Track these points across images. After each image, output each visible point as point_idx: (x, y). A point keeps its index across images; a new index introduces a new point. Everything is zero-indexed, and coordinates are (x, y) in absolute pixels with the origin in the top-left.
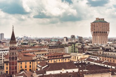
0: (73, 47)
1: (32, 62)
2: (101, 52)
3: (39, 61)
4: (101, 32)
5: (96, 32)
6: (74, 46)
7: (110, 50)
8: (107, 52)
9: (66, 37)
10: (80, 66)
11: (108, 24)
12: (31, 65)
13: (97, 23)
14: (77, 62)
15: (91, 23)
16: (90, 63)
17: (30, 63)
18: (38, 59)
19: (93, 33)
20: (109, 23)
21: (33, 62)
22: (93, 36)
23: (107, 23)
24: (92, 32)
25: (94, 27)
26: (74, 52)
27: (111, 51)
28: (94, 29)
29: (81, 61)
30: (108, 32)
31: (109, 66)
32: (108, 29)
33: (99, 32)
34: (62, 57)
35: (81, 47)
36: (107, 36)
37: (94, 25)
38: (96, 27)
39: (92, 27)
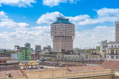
0: (25, 54)
2: (60, 55)
4: (64, 36)
5: (58, 36)
7: (71, 52)
8: (67, 55)
11: (74, 26)
13: (59, 24)
14: (25, 67)
16: (43, 67)
22: (53, 41)
23: (72, 24)
24: (53, 37)
25: (55, 29)
27: (73, 54)
28: (55, 33)
29: (32, 65)
30: (73, 37)
32: (74, 33)
33: (61, 36)
34: (5, 63)
35: (35, 54)
36: (72, 42)
37: (55, 27)
38: (58, 29)
39: (53, 29)
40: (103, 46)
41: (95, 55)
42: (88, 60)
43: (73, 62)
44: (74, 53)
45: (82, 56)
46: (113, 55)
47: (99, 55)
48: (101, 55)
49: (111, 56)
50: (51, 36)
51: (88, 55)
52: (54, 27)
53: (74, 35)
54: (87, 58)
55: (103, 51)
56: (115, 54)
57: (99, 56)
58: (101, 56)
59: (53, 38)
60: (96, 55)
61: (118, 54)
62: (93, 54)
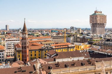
1: (40, 51)
3: (47, 50)
4: (99, 24)
5: (95, 24)
6: (76, 37)
7: (111, 40)
10: (85, 55)
12: (40, 53)
14: (83, 51)
15: (90, 16)
16: (94, 52)
17: (39, 52)
18: (46, 49)
20: (106, 16)
21: (42, 51)
22: (92, 27)
23: (104, 15)
26: (76, 42)
28: (93, 21)
29: (86, 50)
33: (97, 24)
35: (82, 38)
36: (105, 27)
38: (95, 19)
50: (90, 23)
52: (92, 17)
53: (106, 23)
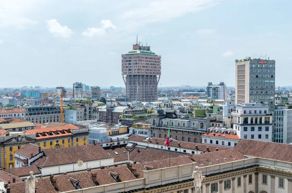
0: (88, 110)
2: (155, 119)
6: (90, 109)
7: (174, 115)
9: (61, 88)
10: (116, 152)
15: (123, 56)
16: (137, 145)
19: (126, 78)
20: (160, 57)
21: (2, 149)
22: (126, 84)
23: (156, 56)
24: (125, 76)
25: (130, 64)
27: (176, 117)
29: (118, 141)
30: (158, 76)
31: (179, 150)
33: (139, 76)
36: (157, 84)
37: (130, 61)
38: (134, 64)
39: (125, 64)
40: (229, 110)
41: (215, 124)
42: (204, 131)
43: (179, 133)
44: (178, 116)
45: (194, 124)
46: (246, 126)
47: (221, 122)
48: (226, 123)
49: (243, 127)
50: (123, 74)
51: (204, 123)
52: (128, 59)
53: (159, 74)
54: (202, 127)
55: (229, 118)
56: (249, 125)
57: (221, 125)
58: (224, 125)
59: (125, 79)
60: (218, 124)
61: (254, 125)
62: (211, 121)
